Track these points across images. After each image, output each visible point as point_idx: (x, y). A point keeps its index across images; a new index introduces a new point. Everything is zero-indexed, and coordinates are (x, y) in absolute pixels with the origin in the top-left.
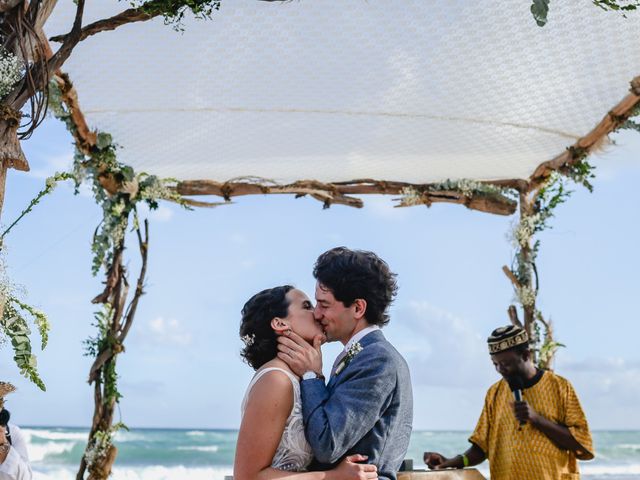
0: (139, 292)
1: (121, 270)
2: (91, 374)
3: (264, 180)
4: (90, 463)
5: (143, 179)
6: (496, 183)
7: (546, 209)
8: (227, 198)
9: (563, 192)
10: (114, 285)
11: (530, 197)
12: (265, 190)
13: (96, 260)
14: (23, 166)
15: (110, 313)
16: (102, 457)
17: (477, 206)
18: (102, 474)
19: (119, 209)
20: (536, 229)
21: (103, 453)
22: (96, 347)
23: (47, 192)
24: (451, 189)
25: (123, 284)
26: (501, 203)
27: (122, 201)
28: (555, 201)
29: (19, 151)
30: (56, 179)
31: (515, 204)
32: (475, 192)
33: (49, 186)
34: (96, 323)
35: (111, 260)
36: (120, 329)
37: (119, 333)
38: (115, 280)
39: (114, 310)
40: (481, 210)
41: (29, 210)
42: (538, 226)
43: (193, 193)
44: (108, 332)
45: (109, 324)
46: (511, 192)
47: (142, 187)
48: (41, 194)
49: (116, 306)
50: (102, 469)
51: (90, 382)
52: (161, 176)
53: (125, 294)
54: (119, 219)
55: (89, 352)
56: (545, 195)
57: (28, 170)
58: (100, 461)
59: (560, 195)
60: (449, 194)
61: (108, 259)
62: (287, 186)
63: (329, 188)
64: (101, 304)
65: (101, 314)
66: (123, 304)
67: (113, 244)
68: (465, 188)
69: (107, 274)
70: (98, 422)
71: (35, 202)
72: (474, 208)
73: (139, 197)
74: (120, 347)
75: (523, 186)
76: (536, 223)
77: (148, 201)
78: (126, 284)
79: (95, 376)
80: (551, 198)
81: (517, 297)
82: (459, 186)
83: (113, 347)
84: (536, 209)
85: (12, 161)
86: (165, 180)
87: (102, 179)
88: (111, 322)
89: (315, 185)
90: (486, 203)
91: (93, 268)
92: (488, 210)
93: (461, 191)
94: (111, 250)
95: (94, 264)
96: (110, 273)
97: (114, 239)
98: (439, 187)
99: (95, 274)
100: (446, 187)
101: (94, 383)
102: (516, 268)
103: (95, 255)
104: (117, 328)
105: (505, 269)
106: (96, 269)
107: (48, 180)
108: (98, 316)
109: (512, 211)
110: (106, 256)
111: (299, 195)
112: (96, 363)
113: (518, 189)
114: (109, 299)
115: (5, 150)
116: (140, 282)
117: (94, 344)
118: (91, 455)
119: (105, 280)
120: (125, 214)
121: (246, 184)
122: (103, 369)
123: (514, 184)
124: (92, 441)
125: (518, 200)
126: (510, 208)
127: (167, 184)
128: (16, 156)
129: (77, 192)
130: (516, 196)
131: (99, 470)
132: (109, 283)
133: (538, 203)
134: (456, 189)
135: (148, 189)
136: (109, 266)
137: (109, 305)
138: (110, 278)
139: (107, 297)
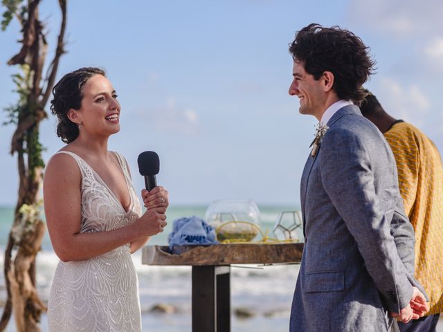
0: (60, 51)
1: (39, 27)
2: (13, 144)
4: (18, 239)
10: (30, 43)
13: (8, 16)
15: (29, 76)
16: (31, 232)
18: (31, 250)
21: (31, 228)
22: (16, 114)
25: (41, 42)
34: (16, 87)
35: (26, 16)
36: (40, 93)
37: (41, 98)
38: (31, 37)
39: (33, 73)
44: (29, 97)
45: (28, 88)
49: (36, 67)
50: (31, 245)
51: (12, 153)
53: (44, 54)
55: (8, 120)
58: (28, 237)
61: (22, 14)
64: (18, 66)
65: (19, 76)
66: (42, 65)
69: (22, 31)
70: (24, 195)
74: (42, 114)
78: (45, 42)
79: (16, 146)
83: (35, 114)
88: (31, 85)
91: (3, 22)
95: (5, 19)
96: (25, 30)
101: (16, 154)
103: (5, 9)
104: (37, 92)
108: (17, 79)
110: (18, 12)
112: (17, 132)
114: (28, 59)
116: (60, 38)
117: (15, 111)
118: (18, 231)
119: (21, 37)
122: (25, 138)
124: (19, 216)
131: (27, 247)
132: (25, 41)
136: (23, 21)
137: (27, 67)
138: (26, 36)
139: (24, 57)
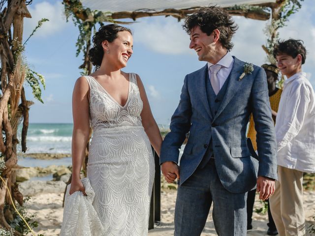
3: (150, 10)
5: (96, 13)
6: (260, 5)
7: (285, 17)
8: (134, 20)
9: (294, 8)
10: (87, 60)
11: (277, 11)
12: (150, 15)
13: (79, 51)
14: (29, 16)
15: (86, 72)
17: (250, 16)
19: (87, 27)
20: (279, 27)
23: (39, 26)
24: (237, 9)
26: (262, 14)
27: (88, 24)
28: (290, 13)
29: (27, 10)
30: (42, 21)
31: (269, 15)
32: (249, 10)
33: (39, 24)
35: (86, 50)
39: (88, 71)
40: (252, 18)
41: (32, 34)
42: (280, 25)
43: (118, 18)
46: (267, 9)
47: (96, 17)
48: (37, 28)
49: (89, 69)
52: (104, 11)
54: (88, 32)
56: (284, 9)
57: (31, 17)
59: (292, 10)
60: (236, 12)
61: (84, 49)
62: (160, 12)
63: (180, 12)
64: (83, 69)
65: (83, 73)
66: (91, 68)
67: (86, 43)
68: (244, 9)
69: (84, 56)
71: (34, 31)
72: (249, 18)
73: (95, 22)
75: (273, 6)
76: (278, 24)
77: (100, 23)
80: (287, 11)
81: (268, 60)
82: (241, 8)
84: (279, 17)
85: (25, 14)
86: (106, 13)
87: (77, 15)
89: (173, 11)
90: (255, 15)
92: (256, 18)
93: (242, 10)
94: (85, 45)
95: (77, 52)
97: (86, 40)
98: (231, 9)
99: (77, 56)
100: (235, 9)
102: (268, 46)
103: (78, 48)
105: (263, 46)
106: (78, 54)
107: (39, 22)
109: (268, 18)
110: (83, 48)
111: (167, 16)
113: (271, 7)
114: (86, 66)
115: (21, 10)
119: (84, 58)
120: (90, 29)
121: (142, 12)
123: (269, 5)
125: (271, 12)
126: (267, 17)
127: (107, 15)
128: (25, 12)
129: (67, 21)
130: (269, 11)
132: (85, 59)
133: (280, 14)
134: (240, 9)
135: (98, 18)
136: (85, 52)
137: (86, 69)
138: (85, 58)
139: (85, 66)
